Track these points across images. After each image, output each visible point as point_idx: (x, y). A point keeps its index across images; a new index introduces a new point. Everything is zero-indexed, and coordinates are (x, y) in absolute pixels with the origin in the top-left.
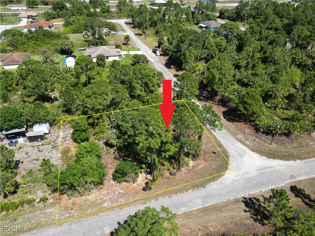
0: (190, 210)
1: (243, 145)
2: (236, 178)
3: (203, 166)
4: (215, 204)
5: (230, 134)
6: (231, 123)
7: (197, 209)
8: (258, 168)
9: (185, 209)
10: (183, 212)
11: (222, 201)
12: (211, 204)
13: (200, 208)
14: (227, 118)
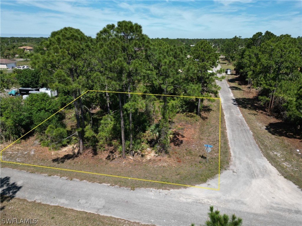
0: (69, 207)
1: (272, 165)
2: (206, 200)
3: (165, 164)
4: (118, 219)
5: (259, 146)
6: (273, 137)
7: (82, 210)
8: (275, 206)
9: (66, 202)
10: (56, 205)
11: (137, 221)
12: (113, 216)
13: (89, 212)
14: (272, 129)
